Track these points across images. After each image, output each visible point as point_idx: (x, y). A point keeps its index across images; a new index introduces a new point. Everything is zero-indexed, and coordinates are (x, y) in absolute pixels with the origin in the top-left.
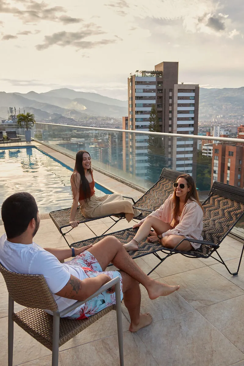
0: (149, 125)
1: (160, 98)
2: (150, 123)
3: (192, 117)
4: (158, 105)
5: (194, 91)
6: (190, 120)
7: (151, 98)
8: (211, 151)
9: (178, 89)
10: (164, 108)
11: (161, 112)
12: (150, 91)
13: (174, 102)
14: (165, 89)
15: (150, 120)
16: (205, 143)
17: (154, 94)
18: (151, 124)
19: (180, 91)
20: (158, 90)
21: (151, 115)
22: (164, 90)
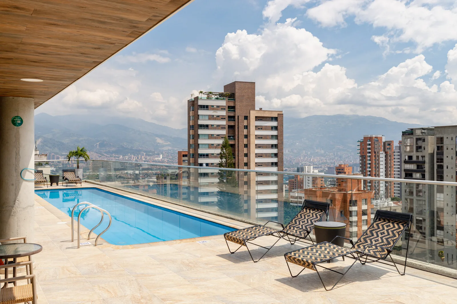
0: (220, 162)
1: (231, 128)
2: (220, 160)
3: (275, 154)
4: (229, 137)
5: (276, 119)
6: (273, 157)
7: (219, 127)
8: (302, 199)
9: (256, 117)
10: (237, 141)
11: (233, 146)
12: (218, 117)
13: (251, 133)
14: (238, 116)
15: (221, 156)
16: (293, 189)
17: (224, 123)
18: (222, 161)
19: (258, 118)
20: (229, 117)
21: (222, 150)
22: (236, 118)
